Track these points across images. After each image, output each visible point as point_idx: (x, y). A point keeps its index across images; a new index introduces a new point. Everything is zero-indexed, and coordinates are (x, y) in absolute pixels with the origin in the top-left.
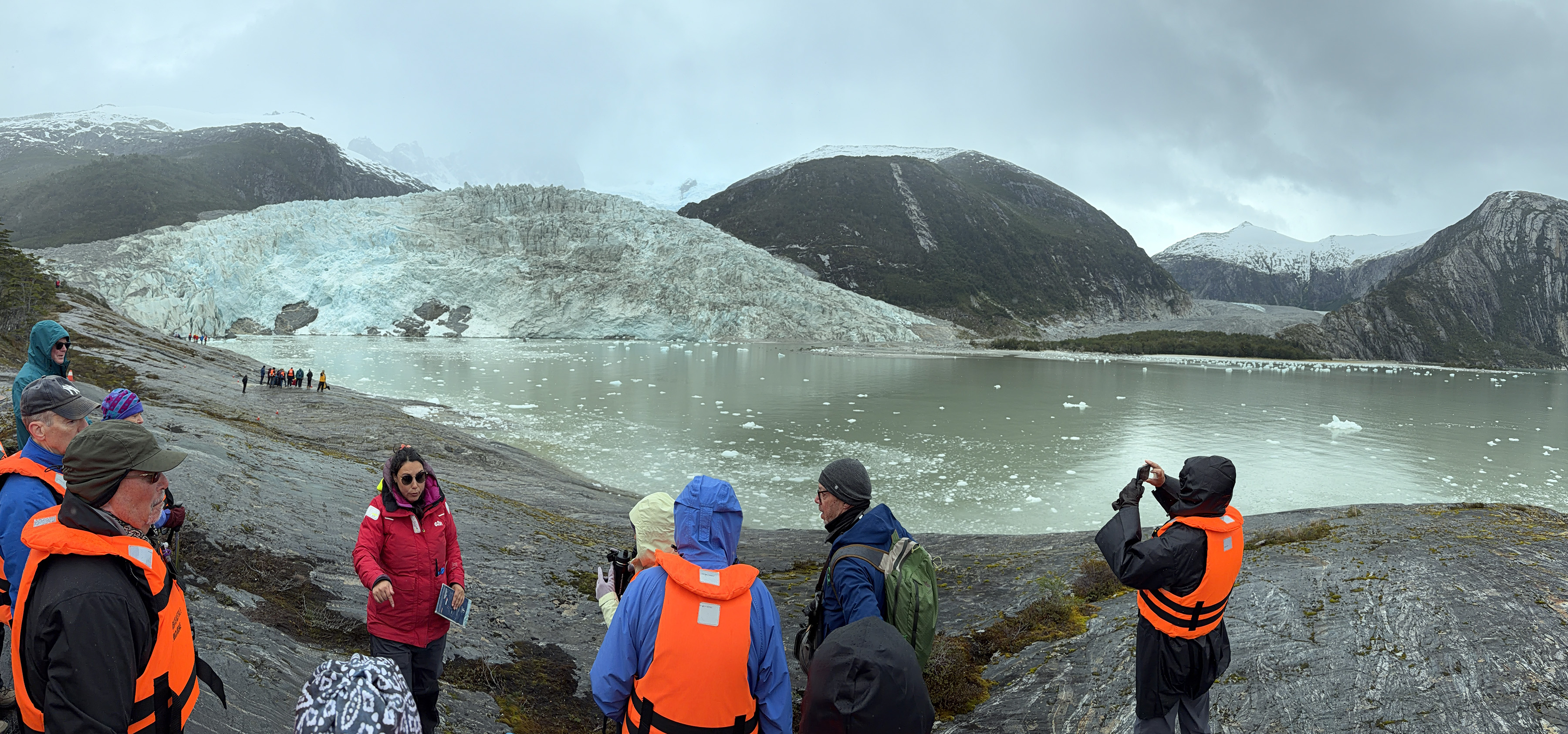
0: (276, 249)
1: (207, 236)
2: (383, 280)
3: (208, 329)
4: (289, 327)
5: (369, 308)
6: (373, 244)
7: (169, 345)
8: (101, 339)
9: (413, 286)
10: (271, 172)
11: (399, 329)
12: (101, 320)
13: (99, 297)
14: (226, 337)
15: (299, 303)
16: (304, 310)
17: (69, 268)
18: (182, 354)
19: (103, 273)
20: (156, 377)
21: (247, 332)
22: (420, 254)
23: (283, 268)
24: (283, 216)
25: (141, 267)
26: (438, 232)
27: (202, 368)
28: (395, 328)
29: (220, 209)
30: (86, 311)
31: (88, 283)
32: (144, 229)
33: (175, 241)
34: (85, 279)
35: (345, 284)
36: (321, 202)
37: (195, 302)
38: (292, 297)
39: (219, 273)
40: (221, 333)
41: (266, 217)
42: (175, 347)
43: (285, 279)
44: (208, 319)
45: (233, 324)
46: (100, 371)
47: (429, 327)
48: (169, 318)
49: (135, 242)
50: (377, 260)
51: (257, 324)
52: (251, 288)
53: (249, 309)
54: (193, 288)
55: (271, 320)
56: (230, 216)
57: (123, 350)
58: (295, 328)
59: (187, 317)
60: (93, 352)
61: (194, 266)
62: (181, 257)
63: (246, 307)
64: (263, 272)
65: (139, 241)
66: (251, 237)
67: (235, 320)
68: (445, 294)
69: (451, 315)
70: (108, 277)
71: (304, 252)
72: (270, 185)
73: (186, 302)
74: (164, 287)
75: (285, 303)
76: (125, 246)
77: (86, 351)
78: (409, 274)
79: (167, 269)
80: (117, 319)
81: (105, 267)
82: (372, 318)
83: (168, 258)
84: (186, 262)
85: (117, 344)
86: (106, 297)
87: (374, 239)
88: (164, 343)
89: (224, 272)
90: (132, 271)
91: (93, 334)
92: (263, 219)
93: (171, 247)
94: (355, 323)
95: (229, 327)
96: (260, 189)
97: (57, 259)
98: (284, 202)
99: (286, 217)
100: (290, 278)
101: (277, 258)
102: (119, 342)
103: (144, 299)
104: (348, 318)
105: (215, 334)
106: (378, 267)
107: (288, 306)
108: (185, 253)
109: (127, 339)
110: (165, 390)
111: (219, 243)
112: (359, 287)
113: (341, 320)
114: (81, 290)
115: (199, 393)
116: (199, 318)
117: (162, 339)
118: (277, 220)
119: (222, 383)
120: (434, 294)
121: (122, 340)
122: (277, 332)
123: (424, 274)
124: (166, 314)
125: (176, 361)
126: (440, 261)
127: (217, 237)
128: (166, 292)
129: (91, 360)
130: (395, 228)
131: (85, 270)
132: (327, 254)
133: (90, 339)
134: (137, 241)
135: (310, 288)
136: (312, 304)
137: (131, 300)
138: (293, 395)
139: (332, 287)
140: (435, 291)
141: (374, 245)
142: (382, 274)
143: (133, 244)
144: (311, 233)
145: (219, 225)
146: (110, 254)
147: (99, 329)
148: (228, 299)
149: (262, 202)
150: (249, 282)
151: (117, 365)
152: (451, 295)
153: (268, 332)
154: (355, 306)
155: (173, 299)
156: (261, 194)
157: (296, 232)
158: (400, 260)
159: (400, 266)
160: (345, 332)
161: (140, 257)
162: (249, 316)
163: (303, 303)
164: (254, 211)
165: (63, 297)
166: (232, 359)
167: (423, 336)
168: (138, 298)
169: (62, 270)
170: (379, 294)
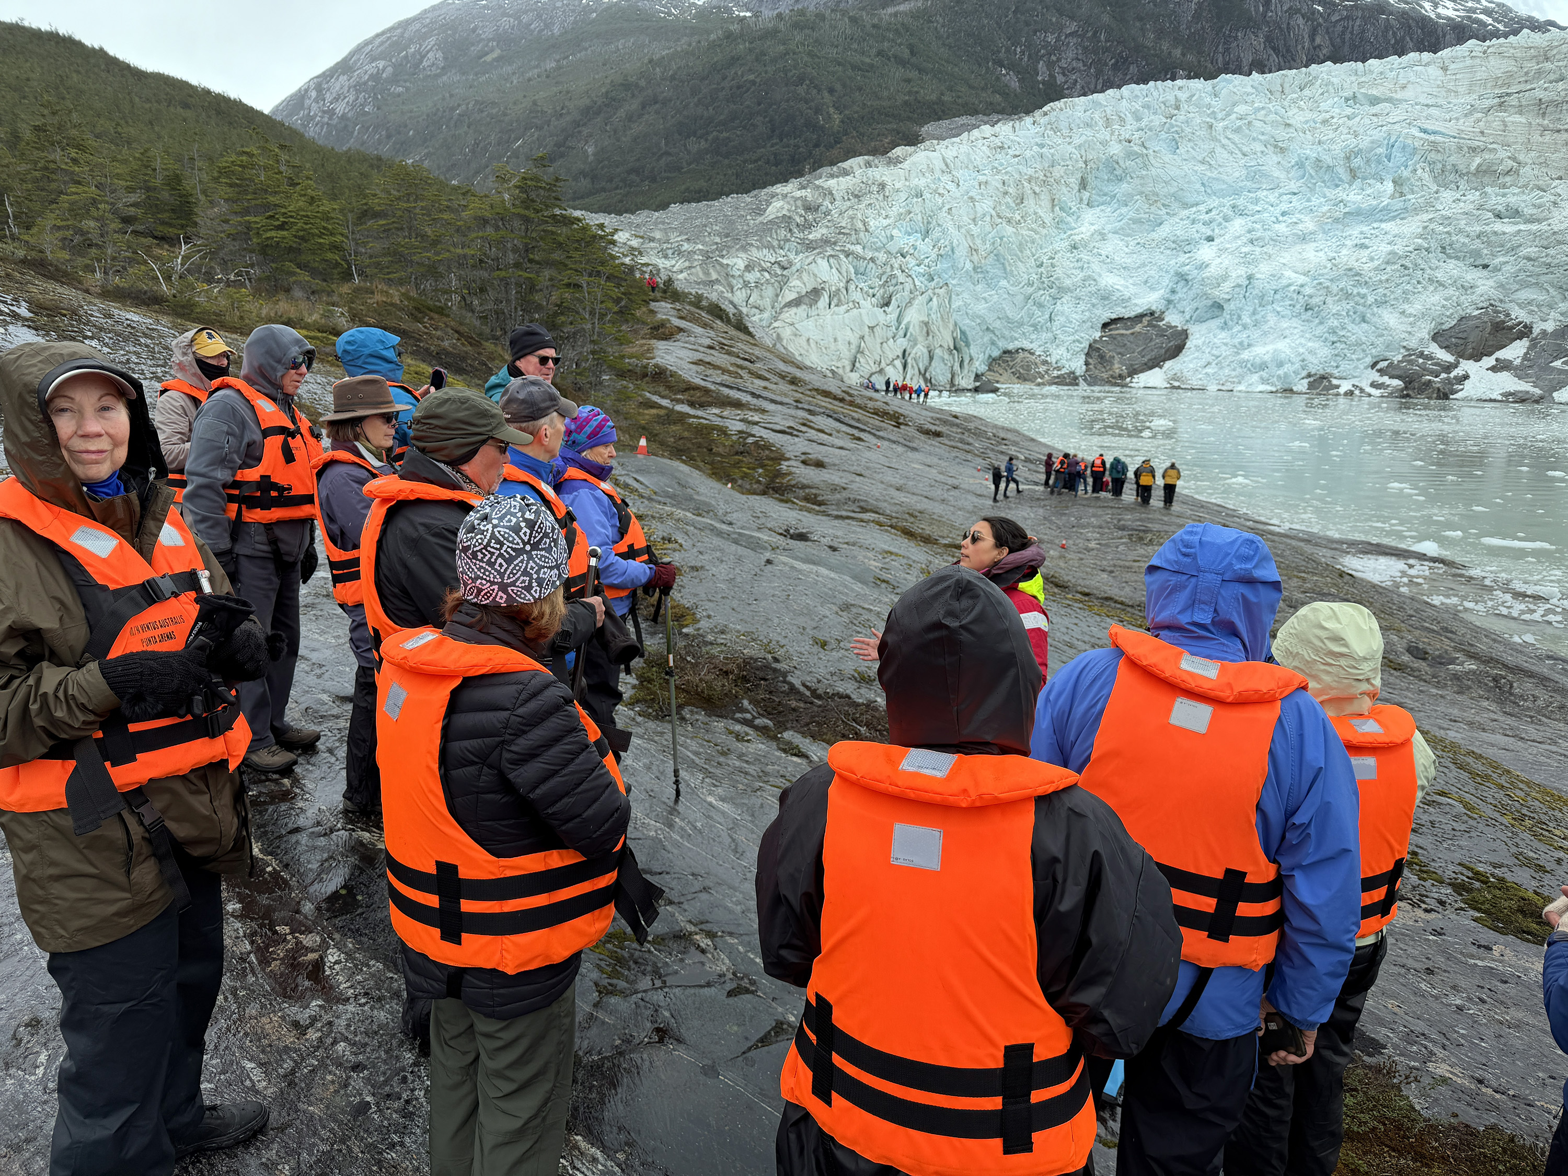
0: (1086, 195)
1: (938, 174)
2: (1362, 262)
3: (940, 373)
4: (1118, 367)
5: (1320, 330)
6: (1353, 174)
7: (851, 403)
8: (726, 391)
9: (1439, 275)
10: (1073, 27)
11: (1386, 380)
12: (729, 353)
13: (731, 310)
14: (976, 390)
15: (1140, 317)
16: (1154, 332)
17: (679, 253)
18: (876, 421)
19: (738, 262)
20: (819, 464)
21: (1022, 378)
22: (1474, 196)
23: (1103, 237)
24: (1101, 123)
25: (809, 246)
26: (1536, 137)
27: (914, 449)
28: (1375, 376)
29: (966, 113)
30: (702, 335)
31: (712, 283)
32: (817, 165)
33: (875, 188)
34: (707, 274)
35: (1263, 270)
36: (1197, 84)
37: (913, 316)
38: (1125, 301)
39: (962, 252)
40: (966, 381)
41: (1063, 125)
42: (863, 408)
43: (1108, 262)
44: (938, 352)
45: (993, 362)
46: (721, 450)
47: (1466, 377)
48: (859, 351)
49: (798, 194)
50: (1357, 215)
51: (1045, 362)
52: (1030, 284)
53: (1027, 329)
54: (908, 287)
55: (1075, 354)
56: (986, 129)
57: (763, 411)
58: (1133, 372)
59: (895, 348)
60: (711, 415)
61: (912, 239)
62: (886, 222)
63: (1021, 324)
64: (1056, 246)
65: (807, 193)
66: (1030, 171)
67: (996, 353)
68: (1525, 295)
69: (1533, 345)
70: (748, 268)
71: (1152, 198)
72: (1071, 54)
73: (894, 316)
74: (852, 287)
75: (1107, 315)
76: (781, 203)
77: (700, 413)
78: (1434, 245)
79: (858, 249)
80: (757, 352)
81: (744, 249)
82: (1324, 352)
83: (860, 225)
84: (895, 232)
85: (754, 401)
86: (744, 310)
87: (1357, 162)
88: (842, 400)
89: (973, 250)
90: (792, 256)
91: (712, 381)
92: (1056, 130)
93: (866, 201)
94: (1280, 364)
95: (983, 368)
96: (1050, 65)
97: (658, 235)
98: (1102, 91)
99: (1108, 123)
100: (1121, 258)
101: (1089, 215)
102: (758, 397)
103: (813, 312)
104: (1262, 351)
105: (952, 383)
106: (1356, 231)
107: (1114, 321)
108: (894, 212)
109: (773, 392)
110: (835, 489)
111: (963, 188)
112: (1302, 279)
113: (1245, 355)
114: (699, 297)
115: (901, 497)
116: (920, 350)
117: (838, 392)
118: (1089, 132)
119: (950, 481)
120: (1495, 294)
121: (765, 394)
122: (1092, 380)
123: (1477, 244)
124: (855, 342)
125: (862, 435)
126: (1528, 211)
127: (959, 174)
128: (856, 296)
129: (704, 431)
130: (1415, 132)
131: (707, 256)
132: (1213, 202)
133: (707, 391)
134: (803, 193)
135: (1167, 281)
136: (1173, 319)
137: (791, 314)
138: (1100, 512)
139: (1225, 278)
140: (1501, 286)
141: (1354, 177)
142: (1363, 246)
143: (796, 199)
144: (1168, 157)
145: (964, 148)
146: (754, 222)
147: (724, 371)
148: (980, 308)
149: (1053, 93)
150: (1025, 270)
151: (750, 440)
152: (1541, 297)
153: (1070, 380)
154: (1285, 324)
155: (869, 310)
156: (1052, 76)
157: (1130, 155)
158: (1416, 211)
159: (1412, 226)
160: (1255, 384)
161: (807, 226)
162: (1026, 345)
163: (1151, 316)
164: (1038, 113)
165: (664, 310)
166: (978, 433)
167: (1446, 397)
168: (802, 310)
169: (666, 257)
170: (1348, 296)
